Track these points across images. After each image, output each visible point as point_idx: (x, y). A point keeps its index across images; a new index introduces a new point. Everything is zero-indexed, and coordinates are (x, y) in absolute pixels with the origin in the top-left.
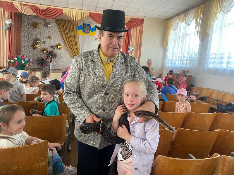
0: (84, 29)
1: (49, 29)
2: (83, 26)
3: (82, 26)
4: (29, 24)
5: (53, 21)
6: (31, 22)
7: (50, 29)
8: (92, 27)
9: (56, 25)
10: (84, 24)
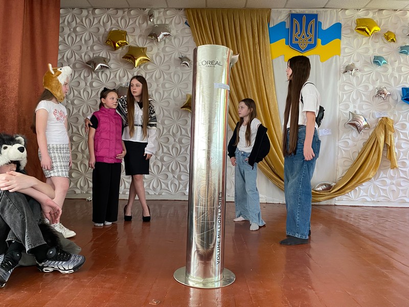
0: (295, 35)
1: (164, 49)
2: (288, 26)
3: (283, 23)
4: (96, 39)
5: (176, 19)
6: (102, 30)
7: (167, 49)
8: (326, 26)
9: (188, 30)
10: (293, 16)
